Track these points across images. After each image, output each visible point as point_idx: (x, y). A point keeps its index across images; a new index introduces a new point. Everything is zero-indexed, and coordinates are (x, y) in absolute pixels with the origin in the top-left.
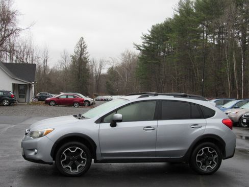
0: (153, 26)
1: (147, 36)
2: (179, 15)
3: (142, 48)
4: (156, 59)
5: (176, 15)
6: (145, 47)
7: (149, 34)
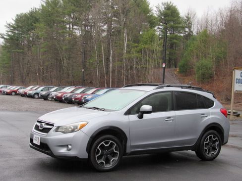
0: (17, 15)
1: (11, 24)
2: (45, 5)
3: (5, 37)
4: (21, 49)
5: (42, 6)
6: (9, 35)
7: (13, 22)
